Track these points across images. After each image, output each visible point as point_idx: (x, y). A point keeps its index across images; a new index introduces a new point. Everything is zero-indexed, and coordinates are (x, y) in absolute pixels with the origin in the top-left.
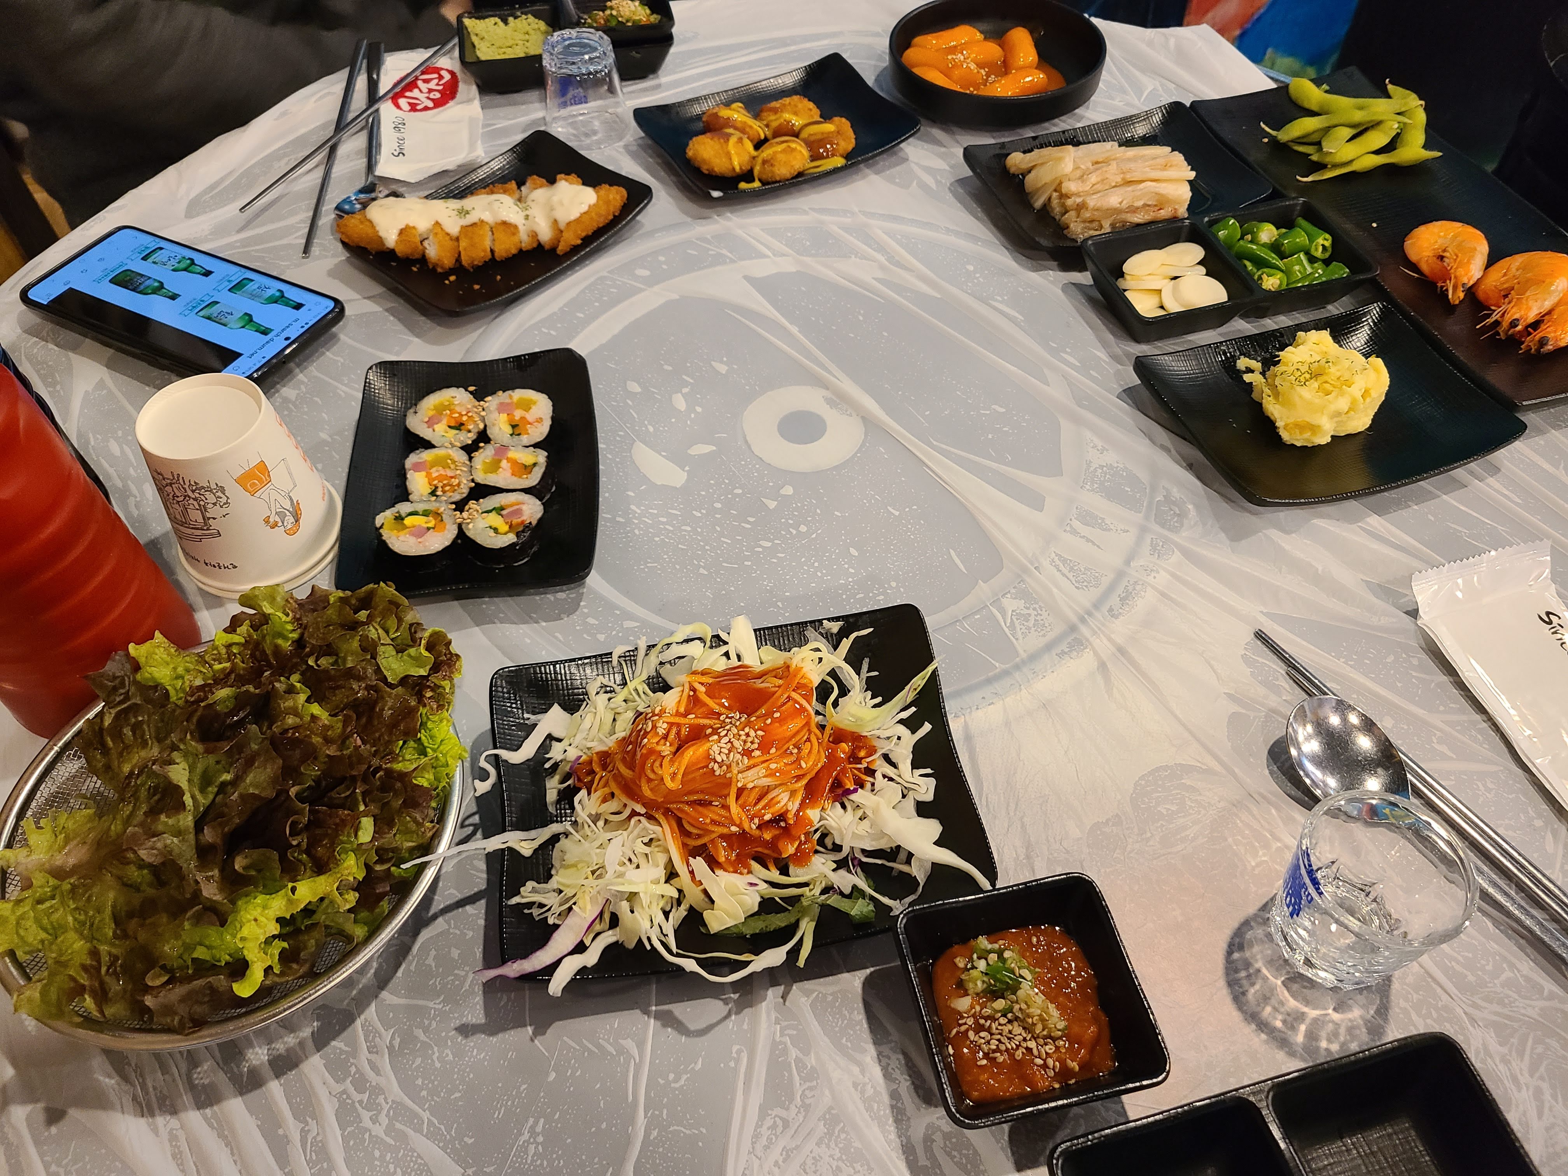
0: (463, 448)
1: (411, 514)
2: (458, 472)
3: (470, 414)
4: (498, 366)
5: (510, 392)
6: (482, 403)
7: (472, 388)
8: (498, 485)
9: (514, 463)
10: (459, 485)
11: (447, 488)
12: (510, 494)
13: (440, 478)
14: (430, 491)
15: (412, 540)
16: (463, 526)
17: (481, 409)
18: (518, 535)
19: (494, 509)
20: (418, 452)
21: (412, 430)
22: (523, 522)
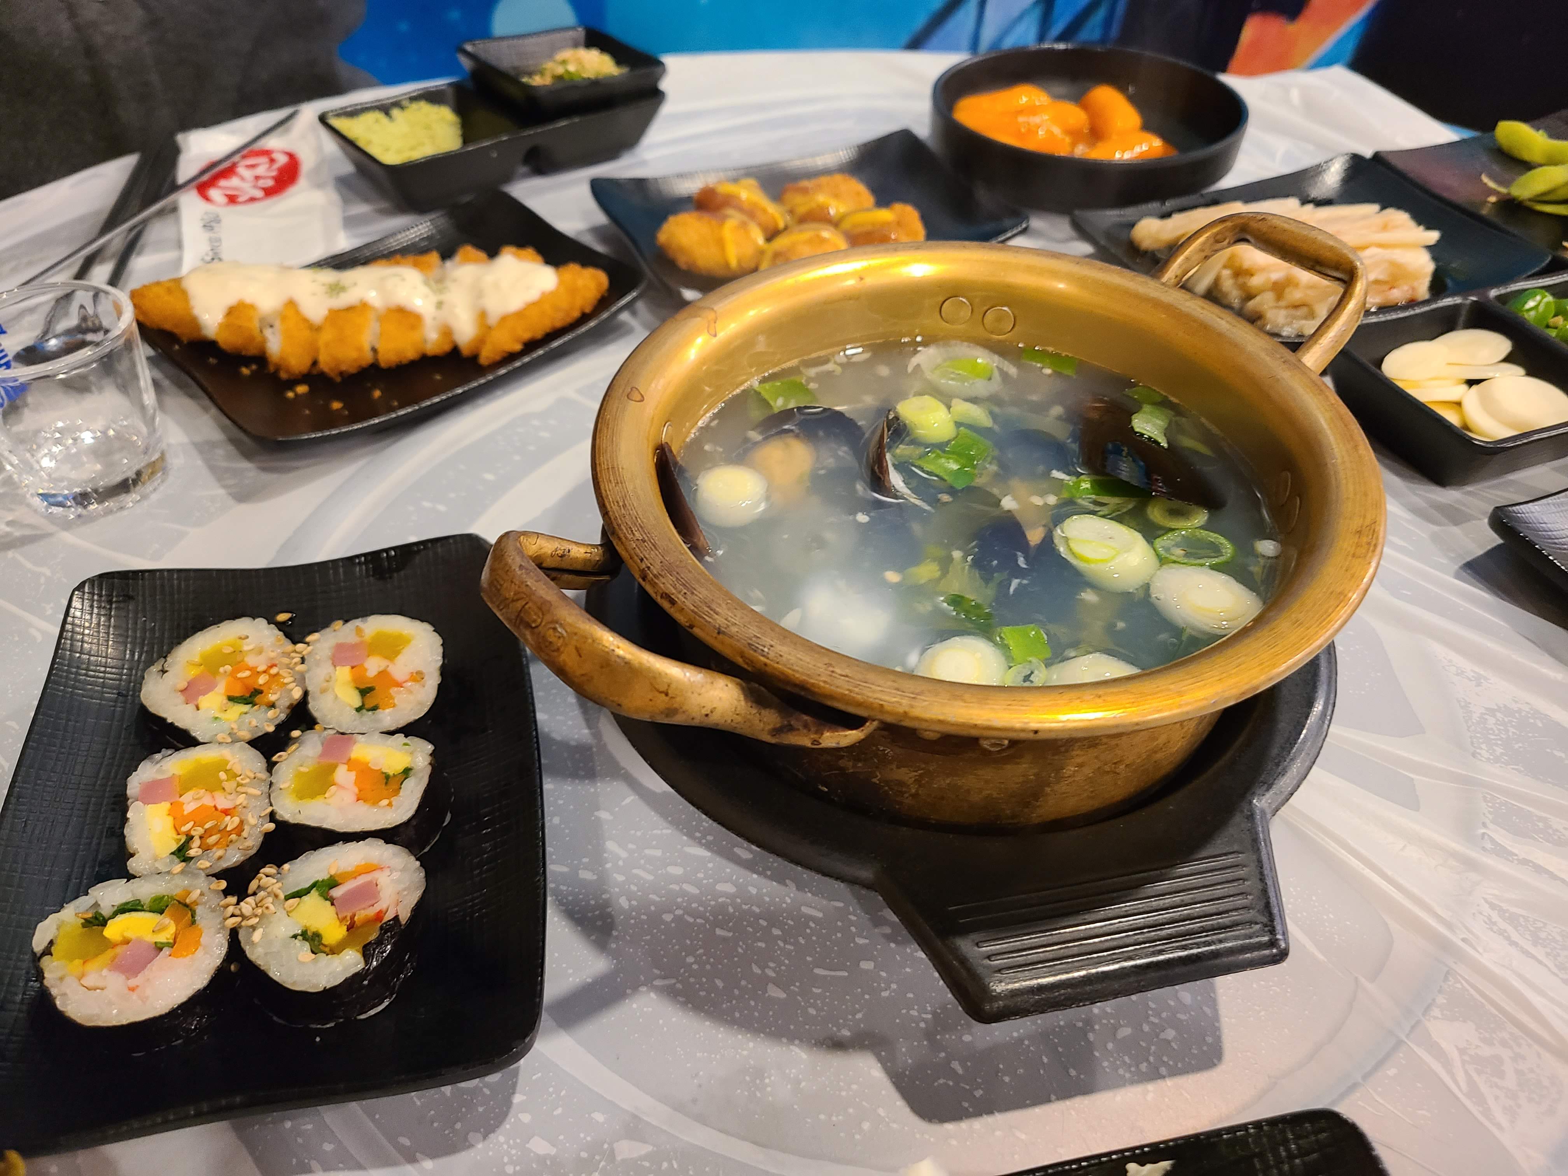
0: (254, 743)
1: (124, 909)
2: (241, 799)
3: (274, 671)
4: (336, 573)
5: (357, 622)
6: (300, 646)
7: (282, 617)
8: (325, 826)
9: (364, 771)
10: (239, 830)
11: (212, 840)
12: (352, 845)
13: (198, 816)
14: (174, 847)
15: (115, 982)
16: (242, 936)
17: (298, 660)
18: (367, 952)
19: (314, 885)
20: (158, 756)
21: (152, 710)
22: (379, 916)
